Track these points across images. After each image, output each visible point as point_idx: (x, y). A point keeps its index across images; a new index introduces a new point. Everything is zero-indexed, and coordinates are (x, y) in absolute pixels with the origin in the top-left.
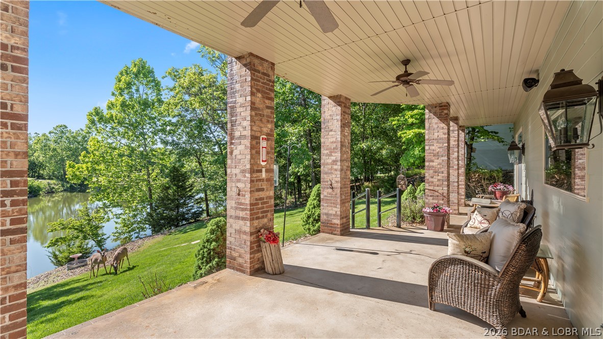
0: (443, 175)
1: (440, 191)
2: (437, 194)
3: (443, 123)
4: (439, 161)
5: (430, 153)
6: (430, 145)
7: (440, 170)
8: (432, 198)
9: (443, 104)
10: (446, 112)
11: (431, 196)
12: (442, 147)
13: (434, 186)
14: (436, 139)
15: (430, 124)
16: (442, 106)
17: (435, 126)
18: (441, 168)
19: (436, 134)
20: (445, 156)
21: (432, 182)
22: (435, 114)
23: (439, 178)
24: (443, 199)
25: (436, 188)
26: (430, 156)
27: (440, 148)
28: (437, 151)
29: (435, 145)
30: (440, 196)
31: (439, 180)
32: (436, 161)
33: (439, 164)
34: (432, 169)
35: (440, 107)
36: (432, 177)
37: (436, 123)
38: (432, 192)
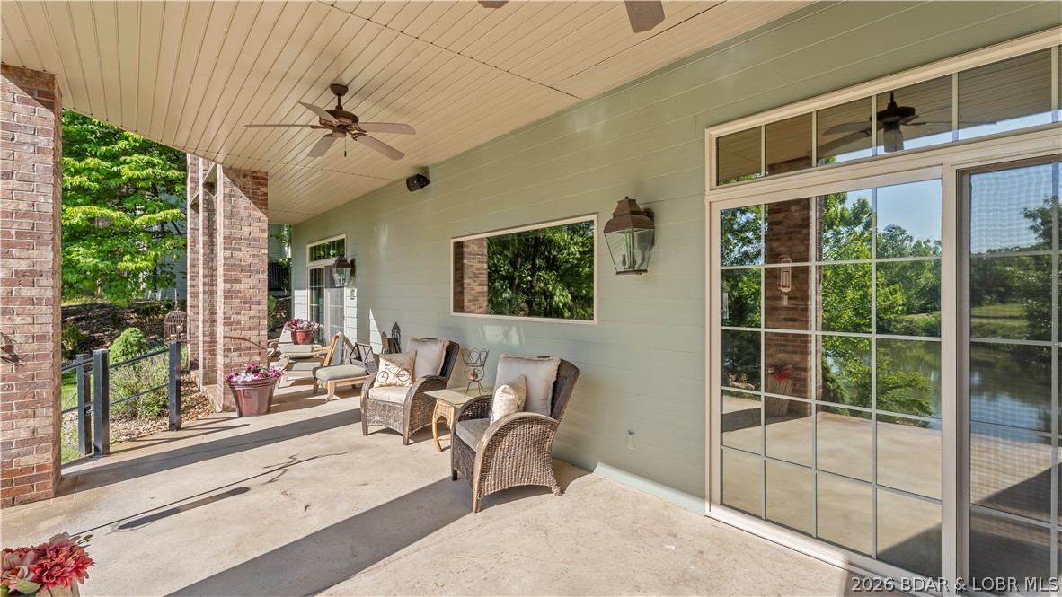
0: (260, 307)
1: (255, 339)
2: (248, 344)
3: (261, 209)
4: (251, 281)
5: (234, 265)
6: (234, 249)
7: (254, 299)
8: (237, 353)
9: (259, 175)
10: (263, 189)
11: (235, 350)
12: (258, 256)
13: (241, 329)
14: (245, 239)
15: (233, 207)
16: (257, 178)
17: (245, 214)
18: (255, 295)
19: (246, 230)
20: (263, 272)
21: (238, 323)
22: (243, 189)
23: (252, 313)
24: (260, 353)
25: (247, 334)
26: (234, 270)
27: (253, 256)
28: (249, 262)
29: (244, 249)
30: (254, 349)
31: (252, 318)
32: (245, 280)
33: (254, 287)
34: (237, 297)
35: (254, 177)
36: (238, 313)
37: (246, 208)
38: (238, 341)
